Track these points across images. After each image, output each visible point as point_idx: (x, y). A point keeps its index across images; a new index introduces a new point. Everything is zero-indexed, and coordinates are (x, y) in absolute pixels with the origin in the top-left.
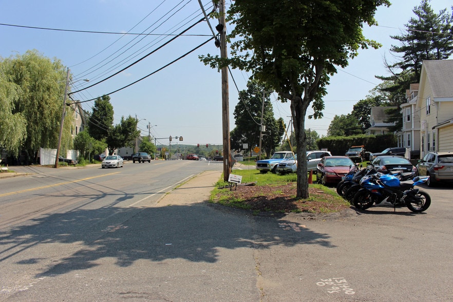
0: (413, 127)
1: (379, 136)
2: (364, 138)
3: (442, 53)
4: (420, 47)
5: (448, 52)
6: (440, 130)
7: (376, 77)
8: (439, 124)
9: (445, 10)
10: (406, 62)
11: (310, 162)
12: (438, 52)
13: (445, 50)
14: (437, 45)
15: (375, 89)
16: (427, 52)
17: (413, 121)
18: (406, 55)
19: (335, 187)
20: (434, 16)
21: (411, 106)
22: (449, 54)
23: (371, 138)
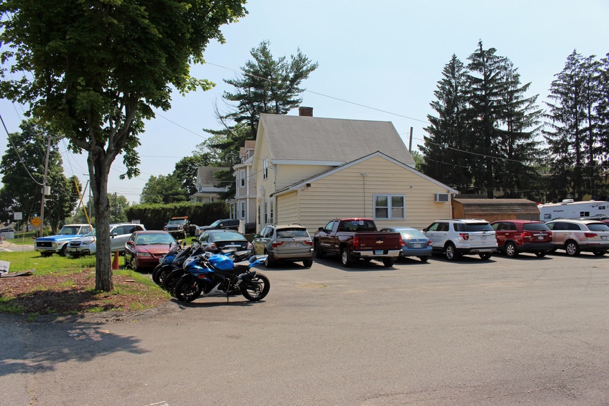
0: (248, 194)
1: (207, 205)
2: (188, 207)
3: (281, 107)
4: (258, 97)
5: (288, 107)
6: (279, 198)
7: (204, 130)
8: (278, 192)
9: (284, 58)
10: (242, 112)
11: (116, 239)
12: (277, 106)
13: (284, 104)
14: (275, 97)
15: (204, 144)
16: (265, 104)
17: (248, 186)
18: (242, 104)
19: (150, 274)
20: (273, 63)
21: (245, 167)
22: (288, 110)
23: (197, 207)
